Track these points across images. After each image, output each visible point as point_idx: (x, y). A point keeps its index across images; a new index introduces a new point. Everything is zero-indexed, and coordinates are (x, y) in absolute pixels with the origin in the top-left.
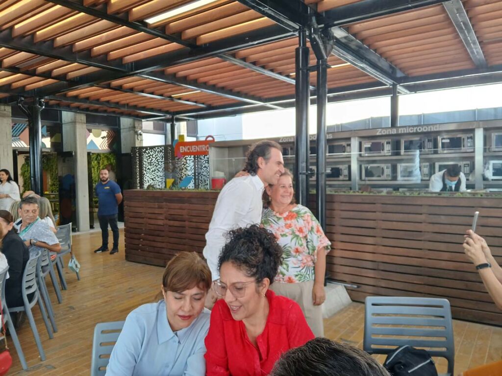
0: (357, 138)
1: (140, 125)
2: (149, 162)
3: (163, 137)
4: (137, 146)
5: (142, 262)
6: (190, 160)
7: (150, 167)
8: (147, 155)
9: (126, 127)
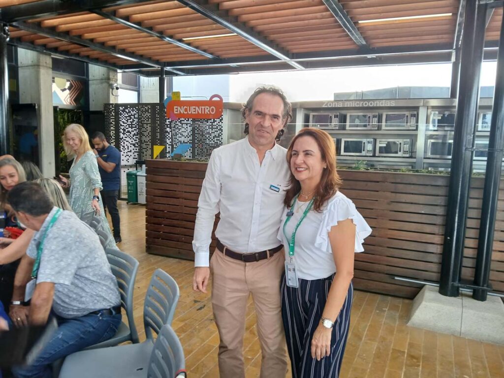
0: (302, 109)
1: (115, 77)
2: (129, 123)
3: (136, 93)
4: (111, 102)
5: (175, 256)
6: (187, 124)
7: (130, 129)
8: (126, 115)
9: (96, 78)
